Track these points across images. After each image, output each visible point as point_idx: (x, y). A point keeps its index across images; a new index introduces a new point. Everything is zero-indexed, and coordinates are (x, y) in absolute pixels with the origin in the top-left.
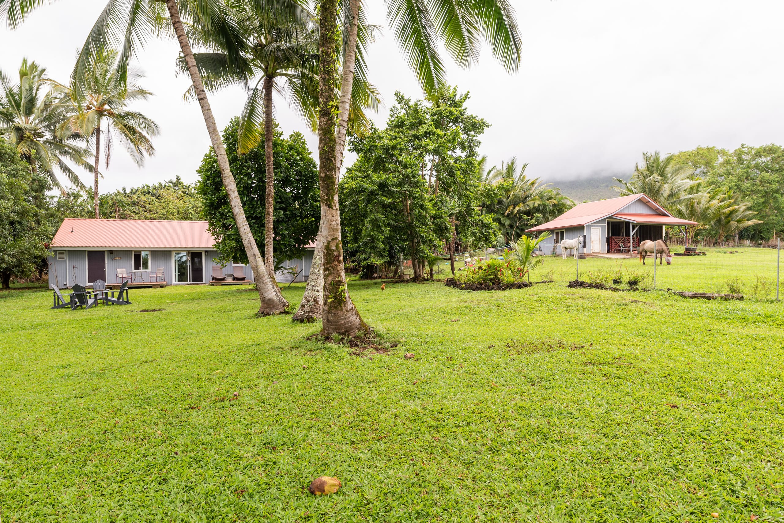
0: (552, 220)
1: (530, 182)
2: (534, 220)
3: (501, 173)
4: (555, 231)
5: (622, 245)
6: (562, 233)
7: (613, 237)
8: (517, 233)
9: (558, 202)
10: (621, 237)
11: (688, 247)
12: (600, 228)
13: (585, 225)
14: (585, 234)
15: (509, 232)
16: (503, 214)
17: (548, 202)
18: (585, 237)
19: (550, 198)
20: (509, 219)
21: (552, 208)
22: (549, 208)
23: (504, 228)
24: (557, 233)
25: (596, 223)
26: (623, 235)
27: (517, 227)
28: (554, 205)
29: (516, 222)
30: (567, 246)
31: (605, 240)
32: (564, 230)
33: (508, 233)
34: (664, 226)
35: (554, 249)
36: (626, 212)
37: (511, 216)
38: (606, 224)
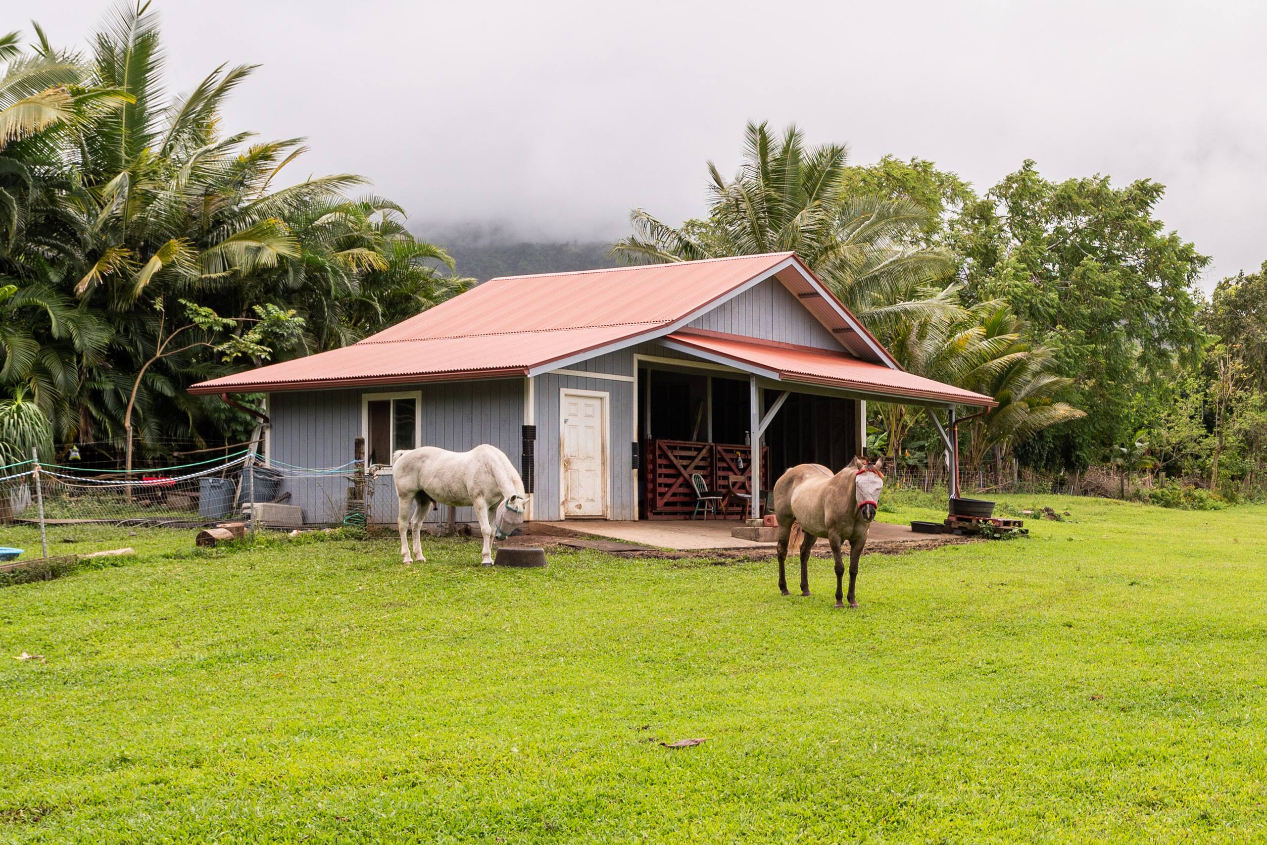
0: (354, 341)
1: (241, 151)
2: (254, 336)
3: (72, 76)
4: (367, 398)
5: (698, 481)
6: (406, 410)
7: (662, 443)
8: (158, 396)
9: (393, 264)
10: (693, 443)
11: (964, 496)
12: (606, 395)
13: (532, 374)
14: (530, 420)
15: (108, 387)
16: (66, 288)
17: (340, 257)
18: (529, 433)
19: (351, 243)
20: (110, 320)
21: (354, 287)
22: (340, 284)
23: (66, 365)
24: (378, 411)
25: (584, 366)
26: (702, 437)
27: (160, 367)
28: (372, 278)
29: (152, 339)
30: (431, 484)
31: (627, 455)
32: (417, 395)
33: (97, 397)
34: (864, 404)
35: (355, 494)
36: (721, 327)
37: (122, 306)
38: (634, 379)
